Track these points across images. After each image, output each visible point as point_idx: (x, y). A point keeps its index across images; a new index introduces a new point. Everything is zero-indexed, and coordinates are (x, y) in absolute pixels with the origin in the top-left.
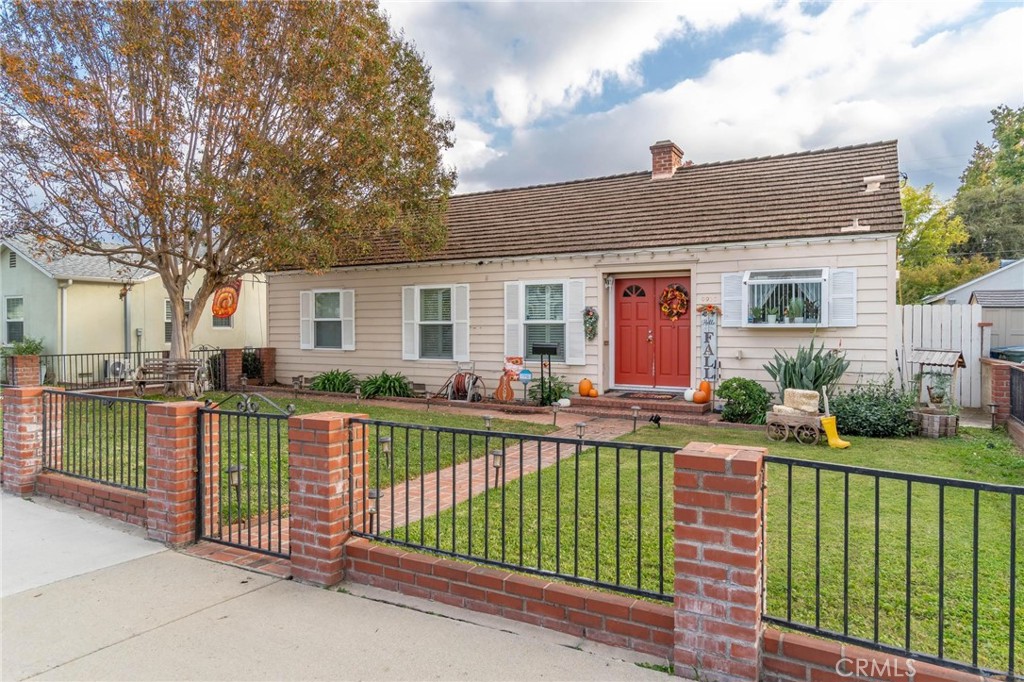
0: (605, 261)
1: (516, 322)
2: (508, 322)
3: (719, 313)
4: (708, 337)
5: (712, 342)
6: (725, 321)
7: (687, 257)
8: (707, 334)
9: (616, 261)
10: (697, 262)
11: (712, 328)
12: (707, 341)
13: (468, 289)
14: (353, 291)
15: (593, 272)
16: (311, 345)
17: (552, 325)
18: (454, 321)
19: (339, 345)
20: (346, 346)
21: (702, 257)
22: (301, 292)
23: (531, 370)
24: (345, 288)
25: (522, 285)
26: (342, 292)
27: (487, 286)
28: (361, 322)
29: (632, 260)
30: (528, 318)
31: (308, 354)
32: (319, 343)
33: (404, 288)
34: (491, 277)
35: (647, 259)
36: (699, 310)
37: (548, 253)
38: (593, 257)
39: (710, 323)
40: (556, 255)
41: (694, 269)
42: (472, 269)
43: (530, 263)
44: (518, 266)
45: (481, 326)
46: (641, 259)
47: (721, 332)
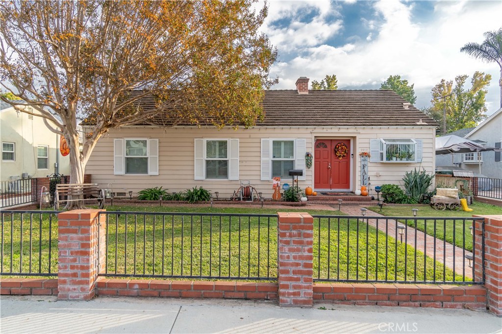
0: (316, 131)
1: (267, 159)
2: (263, 159)
3: (369, 156)
4: (364, 166)
5: (366, 169)
6: (371, 160)
7: (355, 131)
8: (363, 165)
9: (321, 131)
10: (359, 133)
11: (366, 163)
12: (363, 168)
13: (239, 142)
14: (158, 140)
15: (309, 136)
16: (123, 172)
17: (284, 161)
18: (229, 158)
19: (146, 171)
20: (150, 173)
21: (361, 131)
22: (115, 139)
23: (288, 184)
24: (151, 138)
25: (271, 141)
26: (148, 141)
27: (250, 140)
28: (162, 158)
29: (329, 131)
30: (274, 157)
31: (119, 177)
32: (128, 171)
33: (195, 139)
34: (252, 136)
35: (336, 131)
36: (360, 155)
37: (287, 125)
38: (310, 128)
39: (365, 160)
40: (291, 126)
41: (358, 136)
42: (241, 131)
43: (276, 129)
44: (268, 131)
45: (246, 161)
46: (333, 131)
47: (369, 164)
